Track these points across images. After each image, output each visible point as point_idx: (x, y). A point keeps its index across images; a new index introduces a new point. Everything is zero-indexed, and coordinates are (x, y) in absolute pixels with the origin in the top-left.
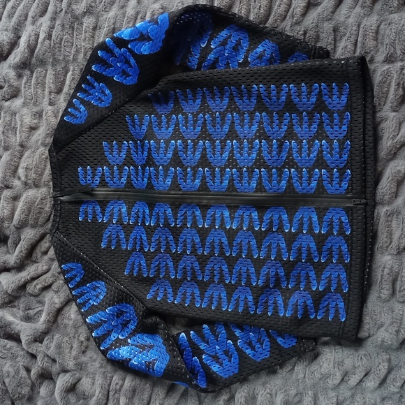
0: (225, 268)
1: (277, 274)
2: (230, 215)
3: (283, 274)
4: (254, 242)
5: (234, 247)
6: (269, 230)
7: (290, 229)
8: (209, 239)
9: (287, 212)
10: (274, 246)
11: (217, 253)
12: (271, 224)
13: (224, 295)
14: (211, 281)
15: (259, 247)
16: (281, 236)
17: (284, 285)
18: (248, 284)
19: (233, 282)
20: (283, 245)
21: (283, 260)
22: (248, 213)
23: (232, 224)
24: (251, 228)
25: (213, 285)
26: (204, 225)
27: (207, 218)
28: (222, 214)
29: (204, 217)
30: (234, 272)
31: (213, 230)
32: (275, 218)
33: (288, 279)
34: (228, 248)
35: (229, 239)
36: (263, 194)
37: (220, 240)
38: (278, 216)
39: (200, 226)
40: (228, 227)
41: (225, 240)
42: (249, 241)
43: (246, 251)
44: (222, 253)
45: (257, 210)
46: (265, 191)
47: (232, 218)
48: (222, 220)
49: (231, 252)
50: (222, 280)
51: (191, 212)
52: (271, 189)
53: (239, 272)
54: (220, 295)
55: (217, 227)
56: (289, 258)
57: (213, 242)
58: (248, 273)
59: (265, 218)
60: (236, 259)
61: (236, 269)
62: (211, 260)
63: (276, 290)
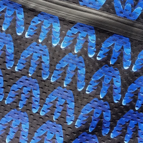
0: (36, 94)
1: (101, 117)
2: (61, 30)
3: (108, 119)
4: (82, 71)
5: (55, 71)
6: (105, 62)
7: (131, 67)
8: (26, 53)
9: (131, 46)
10: (106, 82)
11: (32, 72)
12: (109, 55)
13: (25, 127)
14: (15, 105)
15: (88, 79)
16: (117, 72)
17: (104, 133)
18: (62, 120)
19: (42, 114)
20: (118, 84)
21: (113, 102)
22: (84, 34)
23: (60, 42)
24: (84, 53)
25: (16, 111)
26: (24, 34)
27: (30, 27)
28: (51, 27)
29: (27, 24)
30: (47, 102)
31: (35, 43)
32: (116, 49)
33: (112, 127)
34: (47, 70)
35: (52, 59)
36: (111, 16)
37: (40, 58)
38: (120, 47)
39: (19, 34)
40: (55, 45)
41: (46, 60)
42: (77, 69)
43: (70, 80)
44: (38, 75)
45: (96, 34)
46: (114, 13)
47: (62, 35)
48: (50, 34)
49: (50, 76)
50: (28, 108)
51: (11, 13)
52: (121, 12)
53: (54, 103)
54: (20, 126)
55: (40, 41)
56: (121, 101)
57: (31, 58)
58: (66, 107)
59: (103, 46)
60: (54, 86)
61: (51, 98)
62: (20, 80)
63: (94, 136)
